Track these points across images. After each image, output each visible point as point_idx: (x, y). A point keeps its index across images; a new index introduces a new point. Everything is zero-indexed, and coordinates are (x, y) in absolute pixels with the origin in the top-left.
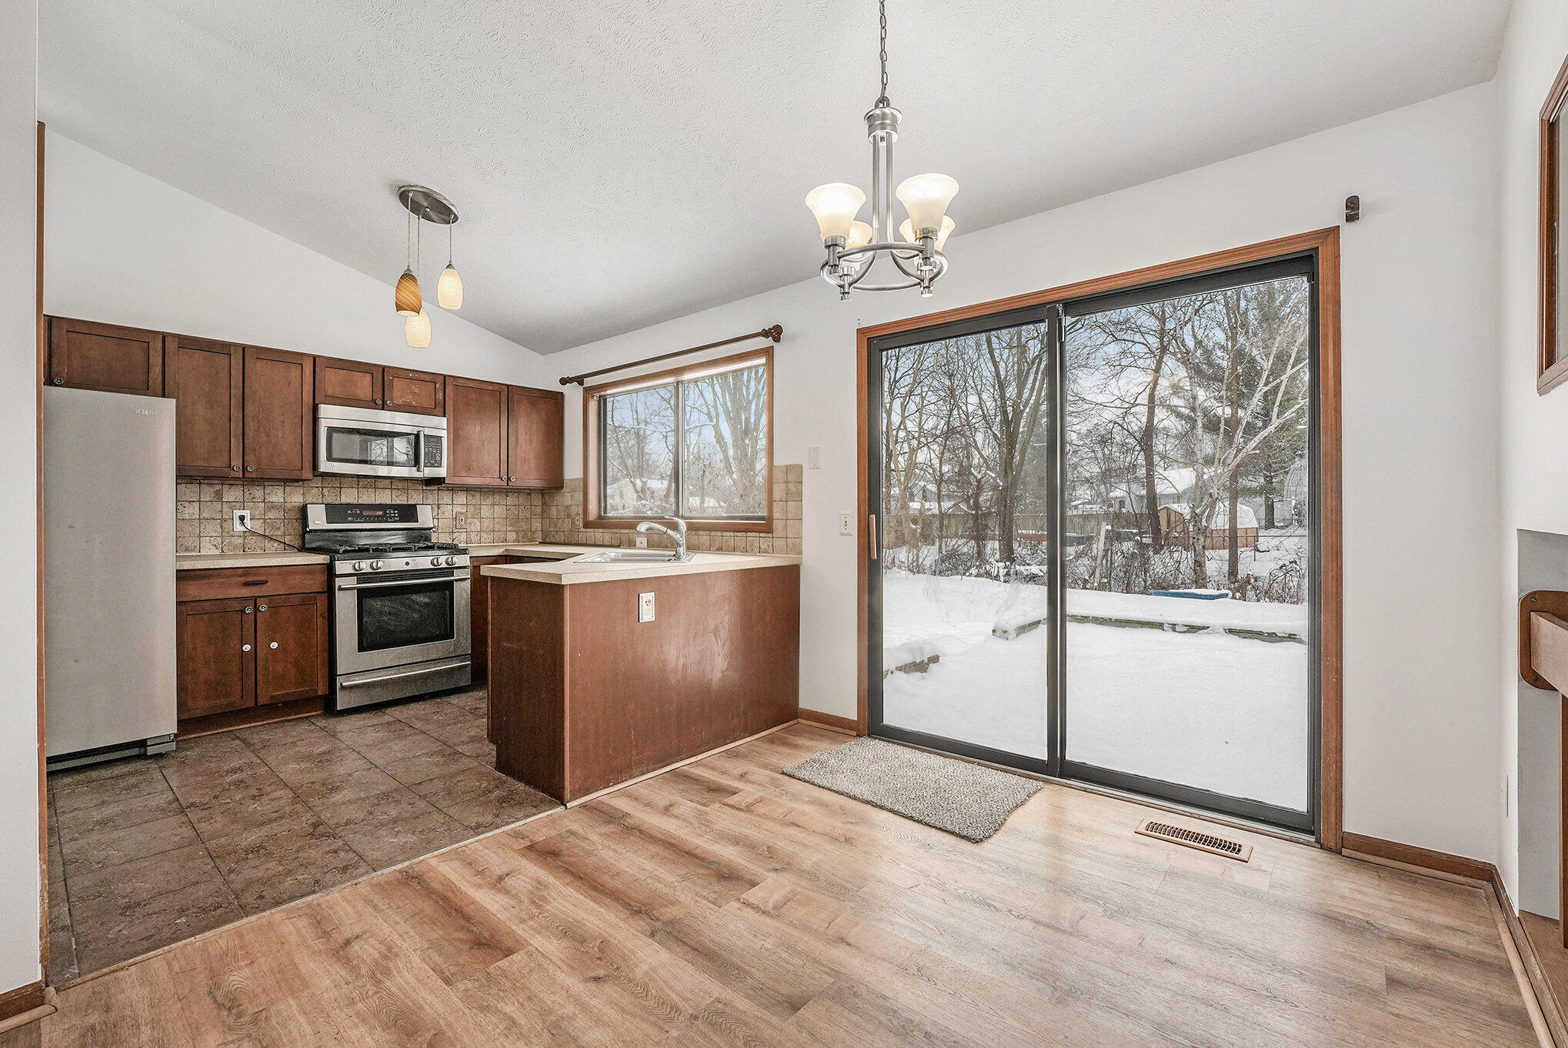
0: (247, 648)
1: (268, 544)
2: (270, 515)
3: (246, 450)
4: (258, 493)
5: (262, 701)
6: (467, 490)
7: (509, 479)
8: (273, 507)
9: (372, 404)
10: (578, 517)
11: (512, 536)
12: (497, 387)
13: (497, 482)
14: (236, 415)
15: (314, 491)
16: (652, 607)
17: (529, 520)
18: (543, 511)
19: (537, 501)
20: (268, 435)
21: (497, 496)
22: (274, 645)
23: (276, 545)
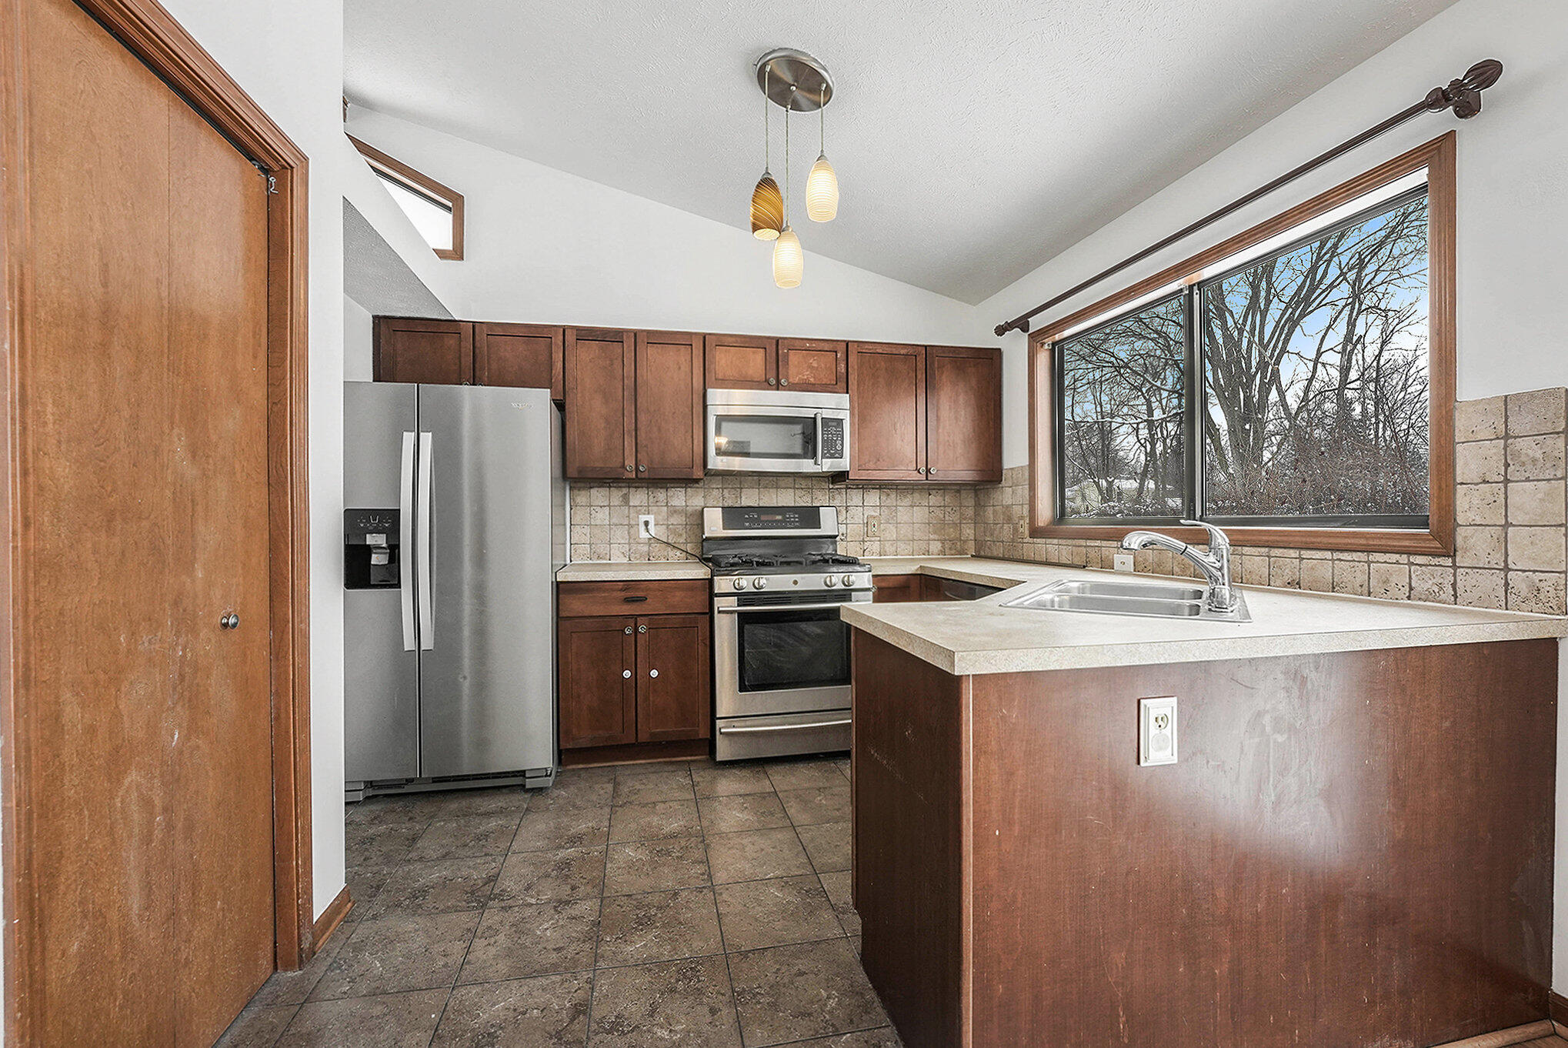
0: (627, 674)
1: (671, 553)
2: (672, 520)
3: (639, 446)
4: (661, 495)
5: (643, 737)
6: (880, 488)
7: (928, 471)
8: (675, 512)
9: (765, 385)
10: (1022, 522)
11: (936, 546)
12: (911, 351)
13: (915, 476)
14: (629, 408)
15: (715, 492)
16: (1171, 731)
17: (957, 526)
18: (976, 514)
19: (969, 500)
20: (659, 430)
21: (916, 495)
22: (654, 673)
23: (678, 553)
